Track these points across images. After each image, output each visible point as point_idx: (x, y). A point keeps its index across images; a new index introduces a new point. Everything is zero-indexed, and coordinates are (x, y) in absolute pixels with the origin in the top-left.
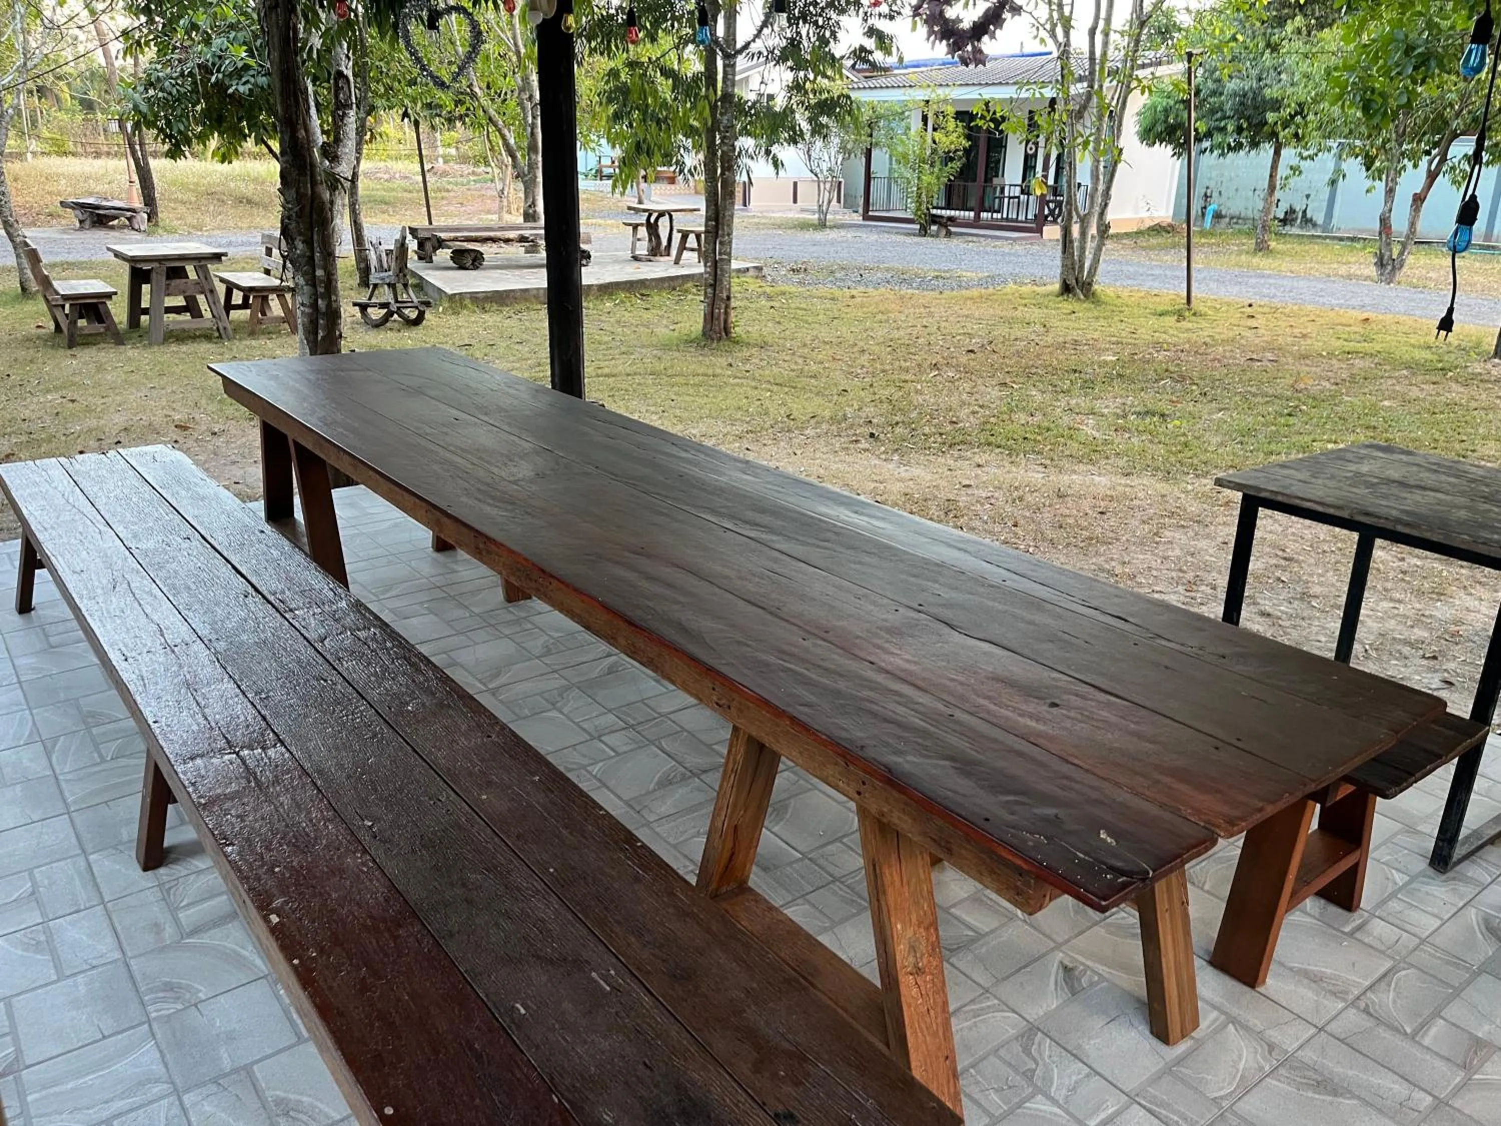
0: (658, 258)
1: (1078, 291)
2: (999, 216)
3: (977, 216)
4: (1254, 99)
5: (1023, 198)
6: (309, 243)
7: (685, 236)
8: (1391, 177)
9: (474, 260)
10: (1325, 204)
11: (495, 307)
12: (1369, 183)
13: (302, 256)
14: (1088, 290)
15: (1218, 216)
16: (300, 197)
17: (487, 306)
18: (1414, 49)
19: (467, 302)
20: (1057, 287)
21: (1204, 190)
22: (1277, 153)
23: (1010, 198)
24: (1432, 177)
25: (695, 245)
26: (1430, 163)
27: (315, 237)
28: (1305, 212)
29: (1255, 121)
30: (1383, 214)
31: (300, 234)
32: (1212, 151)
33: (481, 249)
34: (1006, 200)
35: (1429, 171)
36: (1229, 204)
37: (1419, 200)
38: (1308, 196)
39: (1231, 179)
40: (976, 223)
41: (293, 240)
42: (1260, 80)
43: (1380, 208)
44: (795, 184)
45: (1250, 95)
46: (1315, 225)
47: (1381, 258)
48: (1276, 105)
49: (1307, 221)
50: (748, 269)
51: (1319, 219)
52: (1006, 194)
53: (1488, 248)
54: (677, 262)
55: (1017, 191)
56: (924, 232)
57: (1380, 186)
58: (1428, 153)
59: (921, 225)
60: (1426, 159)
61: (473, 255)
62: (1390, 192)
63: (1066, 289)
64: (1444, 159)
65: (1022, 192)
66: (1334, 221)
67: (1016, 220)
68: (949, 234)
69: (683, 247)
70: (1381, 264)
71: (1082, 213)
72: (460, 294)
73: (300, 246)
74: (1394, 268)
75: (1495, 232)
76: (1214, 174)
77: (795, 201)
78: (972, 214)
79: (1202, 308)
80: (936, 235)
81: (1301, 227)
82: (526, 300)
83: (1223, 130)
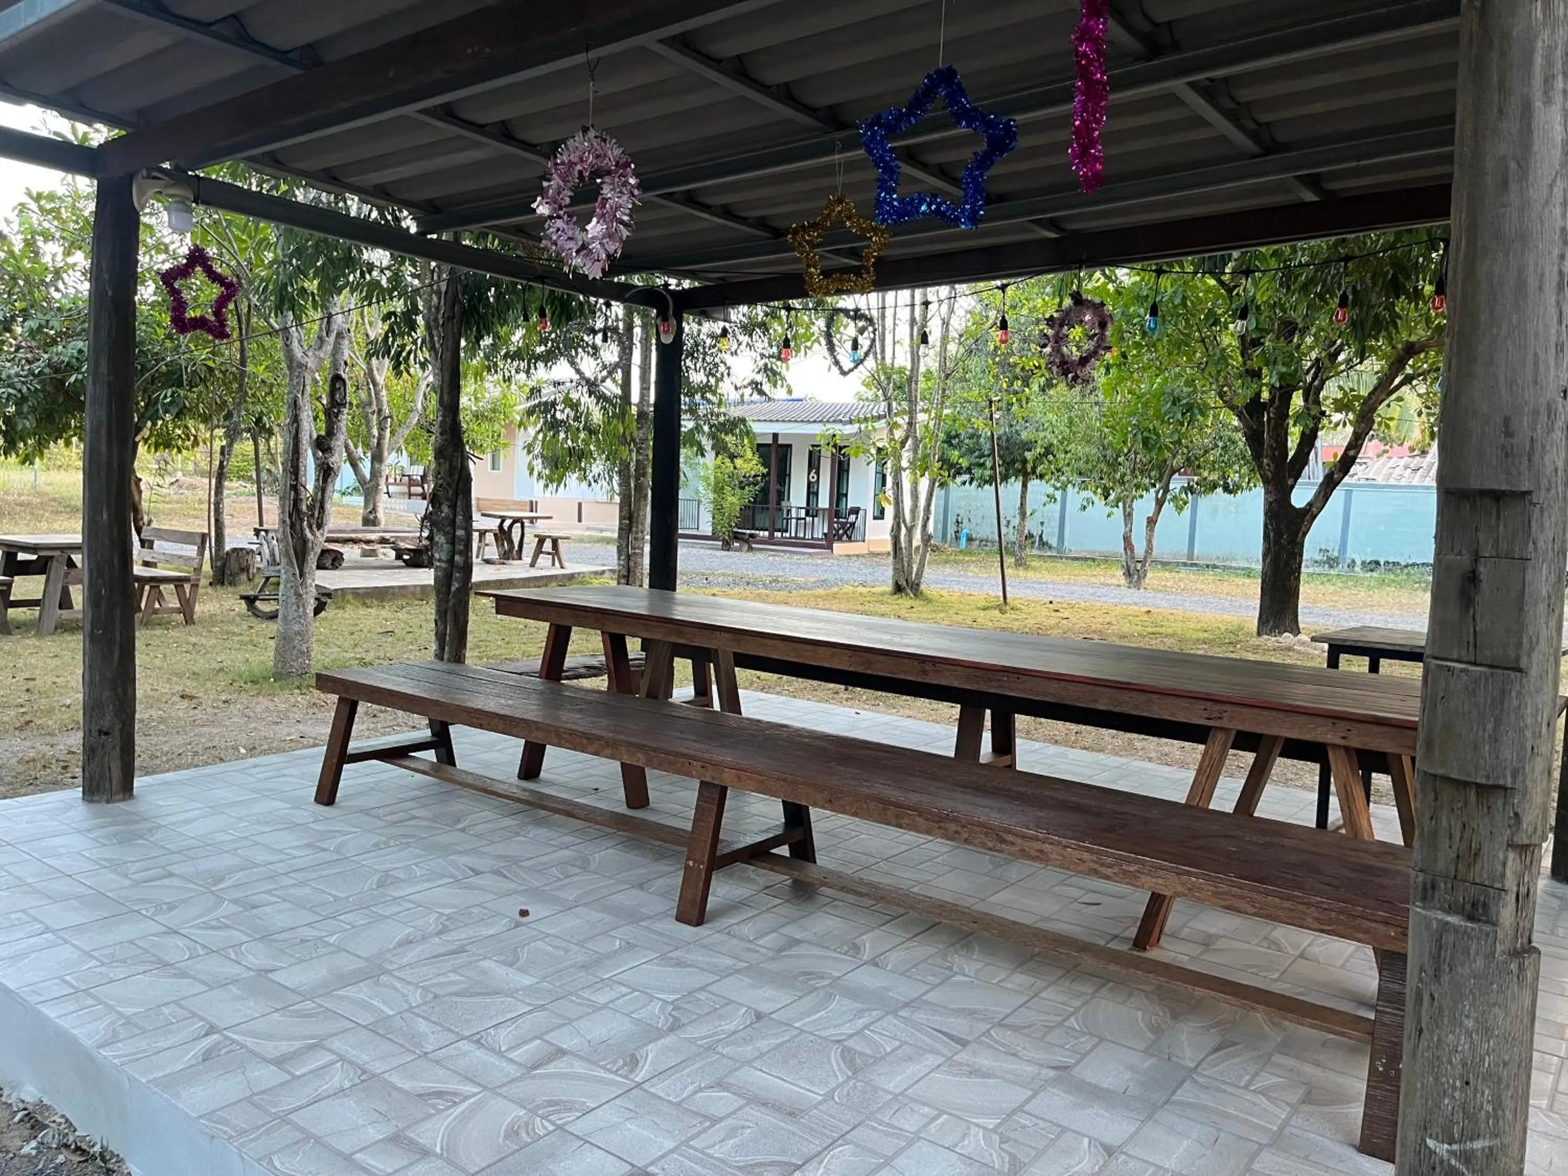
0: (511, 561)
1: (909, 591)
2: (788, 535)
3: (771, 536)
4: (1007, 441)
5: (809, 519)
6: (453, 507)
7: (541, 540)
8: (1126, 502)
9: (334, 560)
10: (1056, 530)
11: (375, 602)
12: (1108, 509)
13: (447, 518)
14: (917, 590)
15: (970, 539)
16: (452, 469)
17: (368, 602)
18: (1180, 400)
19: (349, 597)
20: (889, 587)
21: (955, 517)
22: (1025, 486)
23: (798, 519)
24: (1160, 503)
25: (550, 550)
26: (1157, 493)
27: (459, 503)
28: (1041, 536)
29: (1008, 460)
30: (1125, 533)
31: (448, 500)
32: (971, 483)
33: (341, 550)
34: (794, 521)
35: (1157, 499)
36: (978, 529)
37: (1152, 522)
38: (1042, 523)
39: (977, 508)
40: (771, 541)
41: (440, 505)
42: (1011, 426)
43: (1122, 530)
44: (580, 505)
45: (1004, 438)
46: (1050, 547)
47: (1128, 570)
48: (1028, 446)
49: (1043, 544)
50: (603, 572)
51: (1054, 542)
52: (794, 515)
53: (1192, 565)
54: (532, 565)
55: (803, 513)
56: (727, 546)
57: (1119, 512)
58: (1154, 486)
59: (723, 540)
60: (1152, 490)
61: (333, 556)
62: (1128, 516)
63: (898, 589)
64: (1166, 490)
65: (807, 514)
66: (1066, 544)
67: (804, 538)
68: (750, 549)
69: (539, 551)
70: (1128, 574)
71: (909, 525)
72: (342, 590)
73: (445, 509)
74: (1139, 577)
75: (1196, 552)
76: (963, 503)
77: (580, 520)
78: (766, 533)
79: (1017, 603)
80: (739, 550)
81: (1039, 549)
82: (403, 596)
83: (982, 465)
